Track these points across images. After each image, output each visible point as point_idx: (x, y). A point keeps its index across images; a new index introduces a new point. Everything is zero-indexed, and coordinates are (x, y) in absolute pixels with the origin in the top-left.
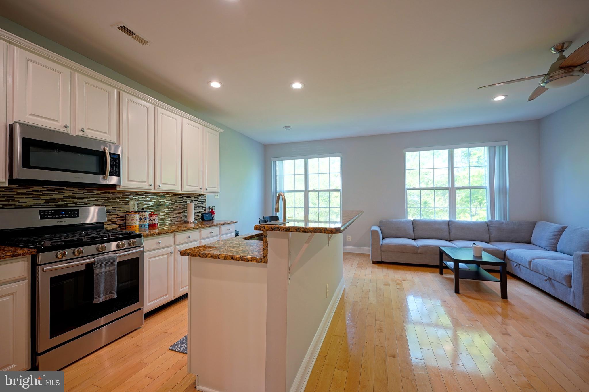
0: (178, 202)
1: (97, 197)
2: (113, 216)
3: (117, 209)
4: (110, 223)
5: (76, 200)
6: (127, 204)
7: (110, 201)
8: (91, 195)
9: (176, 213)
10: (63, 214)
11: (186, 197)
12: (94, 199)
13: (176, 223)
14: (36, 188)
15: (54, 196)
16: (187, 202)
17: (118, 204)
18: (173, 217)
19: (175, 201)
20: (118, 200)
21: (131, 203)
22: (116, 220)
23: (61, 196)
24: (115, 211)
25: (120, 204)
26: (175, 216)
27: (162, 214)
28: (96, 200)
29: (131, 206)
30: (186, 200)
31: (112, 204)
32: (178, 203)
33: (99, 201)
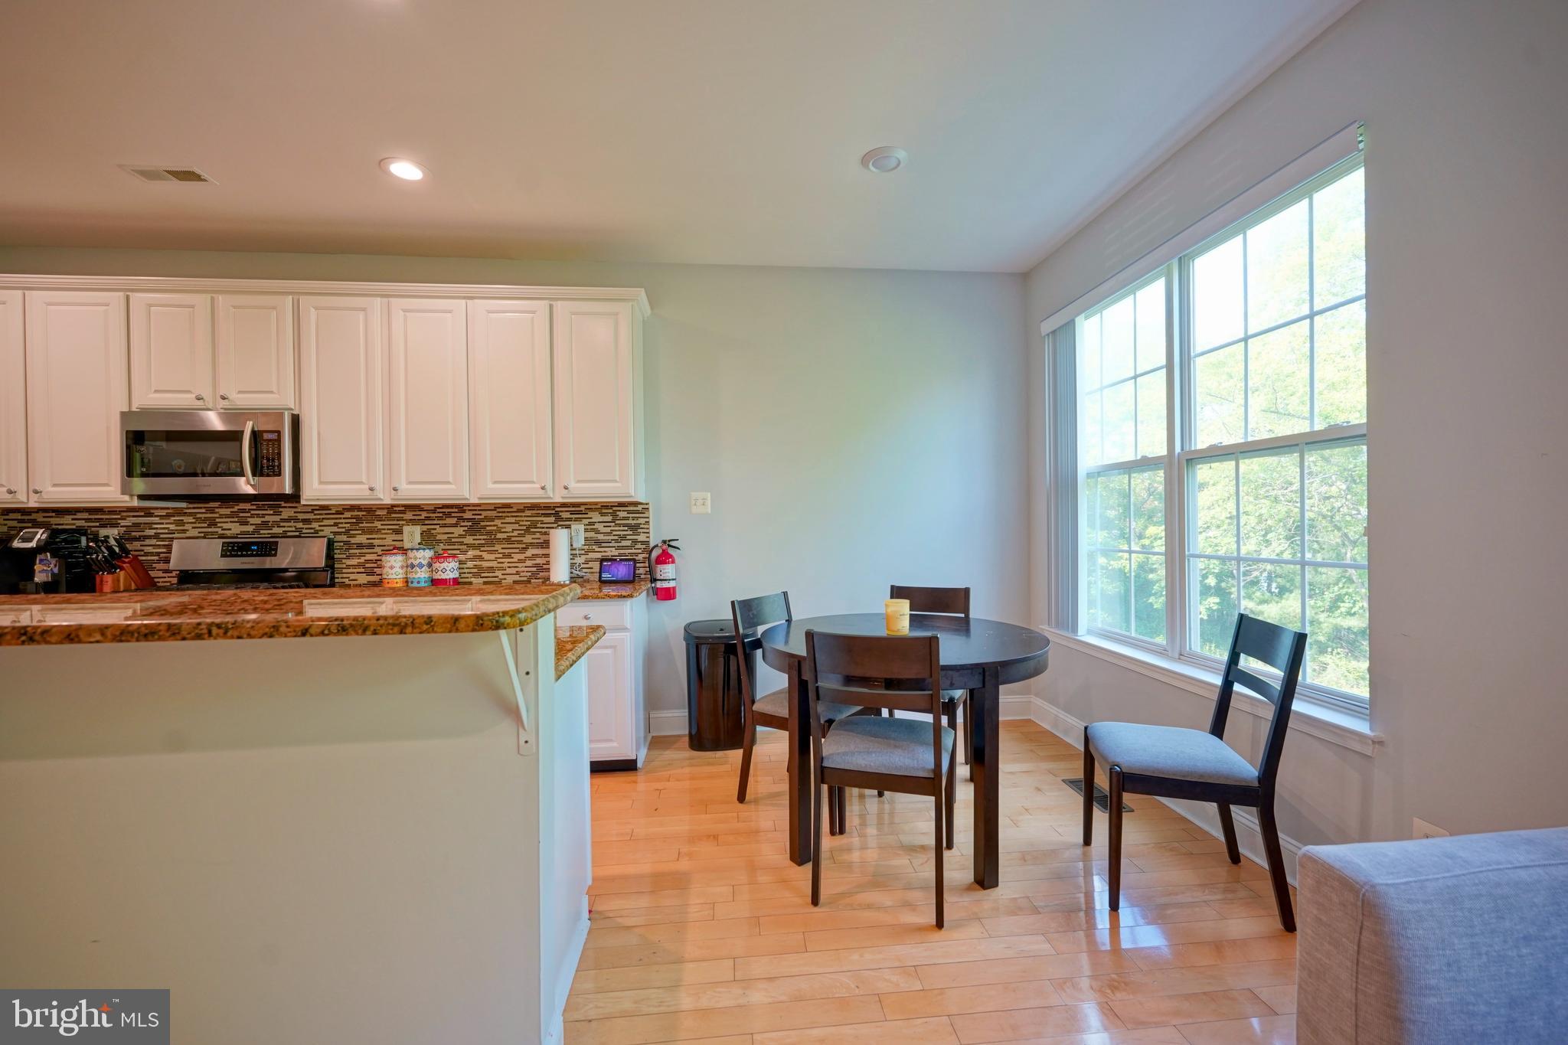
0: (539, 525)
1: (336, 519)
2: (368, 557)
3: (376, 542)
4: (363, 570)
5: (300, 525)
6: (399, 532)
7: (361, 525)
8: (326, 514)
9: (535, 556)
10: (254, 550)
11: (569, 513)
12: (331, 522)
13: (532, 581)
14: (242, 506)
15: (267, 518)
16: (572, 526)
17: (379, 531)
18: (524, 565)
19: (529, 523)
20: (378, 524)
21: (406, 529)
22: (375, 565)
23: (277, 518)
24: (371, 546)
25: (383, 531)
26: (529, 563)
27: (492, 557)
28: (336, 525)
29: (406, 536)
30: (570, 519)
31: (364, 531)
32: (540, 530)
33: (340, 525)
